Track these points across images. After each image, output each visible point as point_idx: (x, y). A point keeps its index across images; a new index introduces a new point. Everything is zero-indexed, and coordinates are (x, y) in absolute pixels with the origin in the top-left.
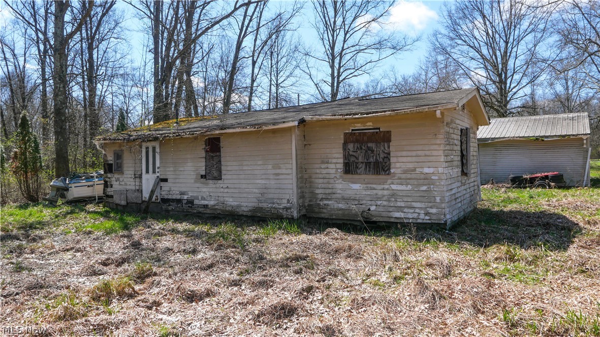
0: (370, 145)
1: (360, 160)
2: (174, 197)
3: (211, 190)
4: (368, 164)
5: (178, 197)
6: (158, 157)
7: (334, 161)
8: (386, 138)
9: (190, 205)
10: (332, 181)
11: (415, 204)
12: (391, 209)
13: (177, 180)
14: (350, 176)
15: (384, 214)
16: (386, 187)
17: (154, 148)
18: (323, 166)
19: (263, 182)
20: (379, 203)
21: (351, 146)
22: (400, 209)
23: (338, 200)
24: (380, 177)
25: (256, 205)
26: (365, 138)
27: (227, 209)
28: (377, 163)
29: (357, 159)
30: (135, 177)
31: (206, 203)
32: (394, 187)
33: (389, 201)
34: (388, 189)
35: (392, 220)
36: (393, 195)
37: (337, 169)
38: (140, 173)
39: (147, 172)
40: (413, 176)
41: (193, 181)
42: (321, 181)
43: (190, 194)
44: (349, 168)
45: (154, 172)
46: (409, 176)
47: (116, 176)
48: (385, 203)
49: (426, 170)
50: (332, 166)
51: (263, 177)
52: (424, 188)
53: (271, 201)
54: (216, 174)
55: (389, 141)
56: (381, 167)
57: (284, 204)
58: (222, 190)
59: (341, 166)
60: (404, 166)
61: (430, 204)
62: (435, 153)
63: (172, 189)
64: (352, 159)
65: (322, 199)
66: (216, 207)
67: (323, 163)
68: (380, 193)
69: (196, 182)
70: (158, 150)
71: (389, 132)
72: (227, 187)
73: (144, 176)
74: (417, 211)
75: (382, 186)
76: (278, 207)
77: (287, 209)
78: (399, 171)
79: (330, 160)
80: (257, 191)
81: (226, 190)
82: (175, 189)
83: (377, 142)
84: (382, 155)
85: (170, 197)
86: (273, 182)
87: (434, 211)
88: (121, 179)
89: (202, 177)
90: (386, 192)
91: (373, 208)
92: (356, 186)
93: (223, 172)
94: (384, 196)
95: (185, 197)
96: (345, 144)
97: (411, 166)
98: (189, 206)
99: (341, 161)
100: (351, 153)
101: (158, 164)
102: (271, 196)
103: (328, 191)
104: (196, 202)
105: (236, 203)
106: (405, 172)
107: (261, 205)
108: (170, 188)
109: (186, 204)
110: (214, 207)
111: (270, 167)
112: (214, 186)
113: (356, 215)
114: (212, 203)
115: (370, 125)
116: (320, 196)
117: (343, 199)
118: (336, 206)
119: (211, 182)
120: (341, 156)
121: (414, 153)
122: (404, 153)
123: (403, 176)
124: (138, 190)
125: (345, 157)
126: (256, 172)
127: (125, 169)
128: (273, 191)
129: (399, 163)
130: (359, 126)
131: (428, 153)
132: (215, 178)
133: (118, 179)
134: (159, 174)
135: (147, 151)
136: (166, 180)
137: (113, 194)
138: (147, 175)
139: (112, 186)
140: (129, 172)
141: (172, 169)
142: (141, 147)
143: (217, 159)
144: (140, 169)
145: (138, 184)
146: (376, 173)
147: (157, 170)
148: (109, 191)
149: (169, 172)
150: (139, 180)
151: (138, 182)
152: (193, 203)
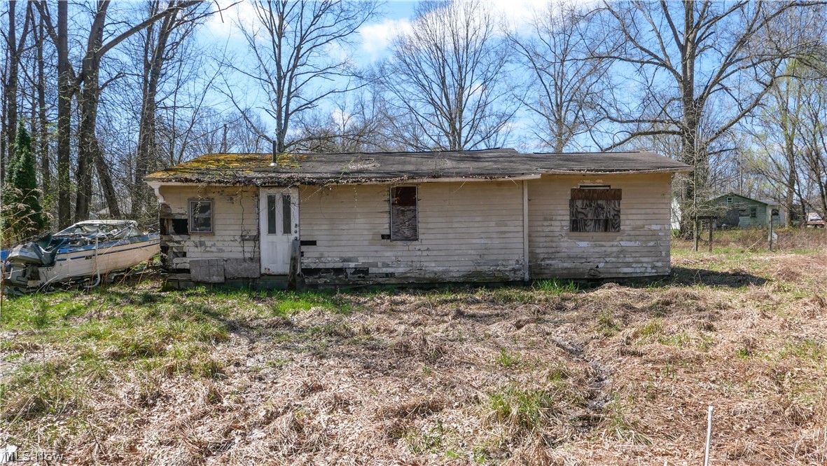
0: (599, 202)
1: (590, 216)
2: (328, 266)
3: (400, 254)
4: (597, 221)
5: (339, 265)
6: (294, 210)
7: (559, 218)
8: (616, 195)
9: (361, 275)
10: (555, 239)
11: (644, 259)
12: (619, 266)
13: (335, 243)
14: (577, 234)
15: (613, 270)
16: (615, 243)
17: (287, 201)
18: (546, 223)
19: (483, 241)
20: (608, 259)
21: (579, 203)
22: (628, 265)
23: (562, 260)
24: (609, 234)
25: (472, 269)
26: (595, 195)
27: (427, 276)
28: (606, 221)
29: (586, 216)
30: (243, 240)
31: (390, 270)
32: (623, 243)
33: (618, 257)
34: (617, 246)
35: (621, 276)
36: (622, 251)
37: (562, 226)
38: (254, 233)
39: (272, 230)
40: (642, 233)
41: (366, 243)
42: (543, 239)
43: (361, 260)
44: (577, 225)
45: (287, 230)
46: (638, 233)
47: (195, 238)
48: (614, 260)
49: (654, 227)
50: (558, 223)
51: (483, 235)
52: (652, 244)
53: (494, 264)
54: (408, 233)
55: (620, 199)
56: (610, 224)
57: (512, 265)
58: (419, 253)
59: (567, 223)
60: (633, 223)
61: (656, 259)
62: (662, 211)
64: (580, 216)
65: (544, 259)
66: (409, 275)
67: (545, 220)
68: (609, 250)
69: (371, 244)
70: (295, 199)
71: (620, 190)
72: (428, 250)
73: (265, 238)
74: (645, 265)
75: (612, 243)
76: (503, 268)
77: (514, 270)
78: (628, 228)
79: (554, 217)
80: (473, 252)
81: (425, 253)
82: (331, 254)
83: (607, 199)
84: (612, 213)
85: (321, 266)
86: (497, 241)
87: (659, 264)
88: (209, 244)
89: (383, 237)
90: (615, 249)
91: (601, 265)
92: (583, 244)
93: (420, 231)
94: (612, 253)
95: (352, 265)
96: (573, 200)
97: (640, 223)
98: (359, 277)
99: (568, 218)
100: (579, 210)
101: (295, 220)
102: (494, 257)
103: (551, 250)
104: (372, 270)
105: (441, 269)
106: (634, 229)
107: (479, 269)
108: (322, 254)
109: (354, 273)
110: (404, 275)
111: (493, 224)
112: (406, 248)
113: (583, 274)
114: (401, 270)
115: (600, 182)
116: (542, 256)
117: (569, 257)
118: (561, 265)
119: (400, 243)
120: (568, 213)
121: (643, 211)
122: (634, 211)
123: (632, 233)
124: (251, 259)
125: (572, 214)
126: (472, 230)
127: (217, 228)
128: (496, 252)
129: (628, 220)
130: (588, 183)
131: (656, 211)
132: (407, 239)
133: (202, 244)
134: (297, 235)
135: (271, 201)
136: (313, 243)
137: (187, 266)
138: (272, 237)
139: (184, 255)
140: (227, 232)
141: (325, 227)
142: (257, 195)
143: (409, 215)
144: (255, 227)
145: (250, 249)
146: (606, 230)
147: (293, 229)
148: (178, 263)
149: (319, 231)
150: (252, 243)
151: (249, 246)
152: (366, 271)
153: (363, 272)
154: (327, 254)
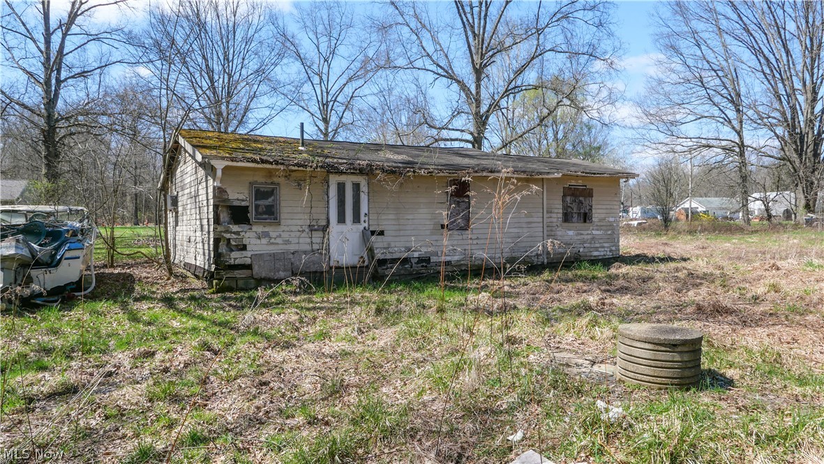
0: (581, 198)
1: (575, 211)
2: (395, 256)
3: (455, 242)
4: (579, 214)
5: (406, 255)
6: (364, 198)
7: (556, 211)
8: (589, 194)
9: (424, 264)
10: (554, 229)
11: (606, 245)
12: (592, 250)
13: (402, 233)
14: (566, 224)
15: (588, 254)
16: (589, 232)
17: (357, 187)
19: (516, 230)
20: (585, 245)
21: (568, 199)
22: (596, 249)
24: (586, 224)
25: (509, 255)
26: (578, 193)
27: (476, 263)
28: (585, 214)
29: (573, 210)
30: (311, 231)
31: (448, 259)
32: (594, 232)
33: (591, 243)
34: (590, 234)
35: (592, 258)
36: (593, 238)
37: (558, 218)
38: (324, 223)
39: (342, 219)
40: (604, 224)
41: (428, 233)
43: (424, 250)
44: (567, 217)
45: (357, 219)
46: (602, 224)
47: (258, 229)
48: (588, 245)
49: (611, 219)
50: (554, 215)
51: (516, 225)
52: (609, 232)
53: (524, 250)
54: (462, 223)
55: (592, 197)
56: (587, 217)
57: (535, 251)
58: (470, 242)
59: (560, 215)
60: (599, 216)
61: (612, 244)
62: (615, 207)
63: (393, 245)
64: (569, 210)
66: (462, 262)
68: (586, 237)
69: (432, 234)
70: (364, 188)
71: (592, 189)
72: (477, 238)
73: (335, 227)
74: (606, 249)
75: (587, 232)
76: (530, 255)
77: (537, 256)
78: (597, 220)
79: (553, 210)
80: (510, 240)
81: (475, 242)
82: (397, 244)
83: (585, 197)
84: (588, 208)
85: (389, 256)
86: (525, 230)
87: (614, 248)
88: (273, 234)
89: (443, 227)
90: (589, 237)
91: (581, 250)
92: (571, 233)
93: (472, 221)
94: (588, 239)
95: (416, 255)
96: (564, 196)
97: (603, 216)
98: (423, 266)
99: (561, 211)
100: (569, 205)
101: (364, 208)
102: (523, 245)
104: (433, 259)
105: (486, 256)
106: (600, 221)
107: (514, 255)
108: (389, 244)
109: (418, 263)
110: (459, 263)
112: (460, 237)
113: (569, 257)
114: (456, 258)
115: (580, 182)
117: (563, 244)
119: (456, 232)
120: (561, 207)
121: (604, 207)
122: (600, 207)
123: (599, 224)
124: (320, 251)
125: (564, 208)
127: (283, 216)
128: (525, 239)
129: (597, 215)
130: (573, 183)
131: (612, 207)
132: (462, 229)
133: (266, 235)
134: (366, 225)
135: (341, 188)
136: (382, 233)
137: (248, 261)
138: (341, 227)
139: (244, 248)
140: (294, 222)
141: (391, 217)
142: (328, 182)
143: (463, 206)
144: (324, 217)
145: (319, 240)
146: (585, 221)
147: (362, 218)
148: (236, 257)
149: (387, 222)
150: (320, 234)
151: (317, 236)
152: (428, 260)
153: (425, 260)
154: (394, 245)
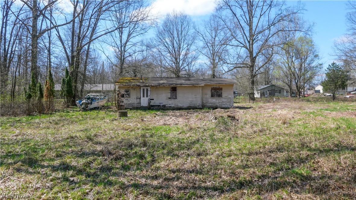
0: (217, 91)
1: (215, 94)
3: (173, 102)
4: (217, 95)
5: (159, 104)
6: (149, 92)
7: (208, 94)
8: (221, 89)
10: (208, 99)
11: (227, 104)
12: (222, 105)
13: (158, 99)
14: (212, 98)
15: (220, 106)
17: (147, 90)
18: (206, 95)
19: (191, 99)
20: (219, 104)
21: (213, 91)
22: (224, 105)
23: (209, 104)
25: (189, 105)
26: (217, 89)
27: (179, 107)
28: (219, 95)
31: (170, 106)
32: (223, 100)
33: (222, 103)
35: (222, 107)
37: (209, 96)
39: (144, 96)
40: (227, 98)
41: (165, 99)
42: (205, 99)
43: (164, 103)
44: (212, 96)
45: (147, 96)
49: (230, 96)
52: (229, 100)
54: (174, 97)
56: (220, 96)
57: (198, 104)
58: (177, 102)
59: (210, 95)
60: (225, 95)
62: (231, 93)
63: (156, 102)
64: (213, 94)
65: (205, 104)
66: (175, 107)
67: (205, 94)
70: (149, 89)
71: (222, 88)
72: (179, 101)
73: (142, 98)
76: (196, 105)
77: (198, 106)
78: (224, 96)
80: (189, 102)
83: (219, 90)
84: (220, 93)
85: (155, 105)
86: (194, 99)
87: (231, 105)
88: (129, 99)
89: (169, 98)
90: (221, 101)
92: (214, 100)
93: (177, 97)
95: (162, 104)
96: (211, 90)
97: (226, 95)
101: (149, 94)
102: (194, 103)
103: (207, 101)
105: (182, 105)
106: (225, 97)
107: (190, 105)
109: (162, 106)
111: (194, 95)
113: (214, 107)
114: (173, 106)
115: (217, 86)
116: (205, 103)
117: (211, 103)
118: (209, 105)
119: (173, 100)
121: (227, 93)
122: (225, 93)
123: (225, 98)
124: (139, 103)
125: (211, 93)
126: (189, 97)
127: (131, 96)
128: (194, 102)
129: (224, 95)
130: (215, 86)
132: (174, 99)
133: (127, 99)
134: (149, 98)
135: (144, 90)
136: (153, 99)
137: (124, 105)
138: (144, 98)
139: (123, 102)
140: (134, 97)
141: (156, 96)
142: (140, 89)
143: (175, 93)
144: (140, 96)
145: (139, 101)
146: (219, 97)
147: (149, 96)
148: (121, 104)
149: (154, 97)
150: (139, 99)
151: (138, 100)
152: (165, 106)
153: (164, 106)
